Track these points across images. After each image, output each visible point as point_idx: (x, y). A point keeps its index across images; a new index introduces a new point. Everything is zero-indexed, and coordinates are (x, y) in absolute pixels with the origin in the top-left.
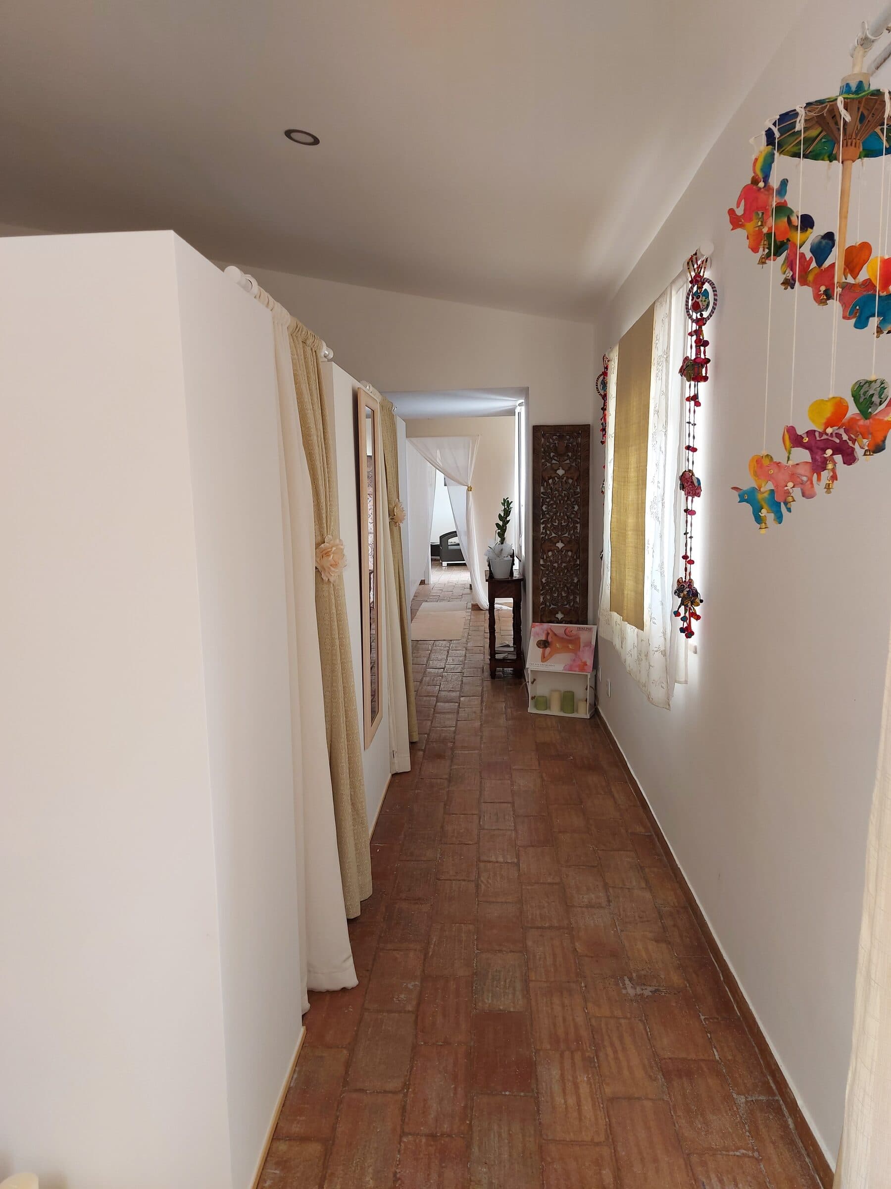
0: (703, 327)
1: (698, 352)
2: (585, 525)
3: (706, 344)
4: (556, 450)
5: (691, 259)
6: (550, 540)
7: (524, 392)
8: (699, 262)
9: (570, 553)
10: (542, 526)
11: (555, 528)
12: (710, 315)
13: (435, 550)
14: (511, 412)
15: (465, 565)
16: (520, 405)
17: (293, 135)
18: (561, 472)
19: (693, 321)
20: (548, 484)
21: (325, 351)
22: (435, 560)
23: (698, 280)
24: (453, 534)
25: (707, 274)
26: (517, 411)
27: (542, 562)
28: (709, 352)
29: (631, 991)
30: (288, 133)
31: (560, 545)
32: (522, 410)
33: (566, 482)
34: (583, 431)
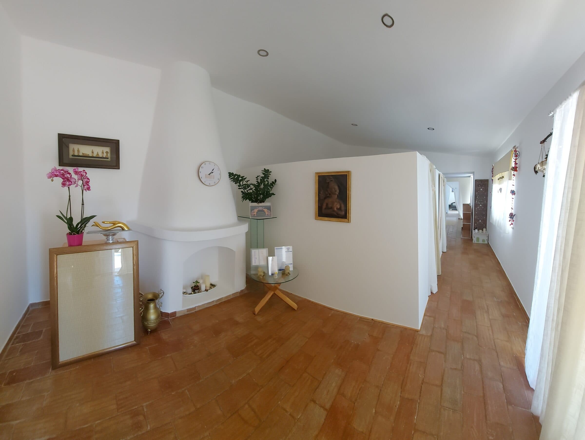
0: (516, 160)
1: (515, 165)
2: (487, 201)
3: (517, 164)
4: (480, 185)
5: (514, 147)
6: (478, 204)
7: (473, 173)
8: (516, 147)
9: (483, 207)
10: (477, 201)
11: (480, 202)
12: (518, 158)
13: (450, 206)
14: (470, 177)
15: (457, 210)
16: (472, 175)
17: (429, 129)
18: (481, 190)
19: (514, 159)
20: (478, 192)
21: (434, 167)
22: (450, 208)
23: (516, 151)
24: (454, 203)
25: (517, 150)
26: (471, 176)
27: (476, 209)
28: (517, 166)
29: (496, 300)
30: (428, 129)
31: (481, 205)
32: (472, 176)
33: (483, 192)
34: (487, 181)
